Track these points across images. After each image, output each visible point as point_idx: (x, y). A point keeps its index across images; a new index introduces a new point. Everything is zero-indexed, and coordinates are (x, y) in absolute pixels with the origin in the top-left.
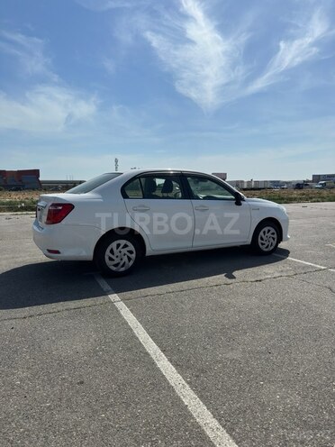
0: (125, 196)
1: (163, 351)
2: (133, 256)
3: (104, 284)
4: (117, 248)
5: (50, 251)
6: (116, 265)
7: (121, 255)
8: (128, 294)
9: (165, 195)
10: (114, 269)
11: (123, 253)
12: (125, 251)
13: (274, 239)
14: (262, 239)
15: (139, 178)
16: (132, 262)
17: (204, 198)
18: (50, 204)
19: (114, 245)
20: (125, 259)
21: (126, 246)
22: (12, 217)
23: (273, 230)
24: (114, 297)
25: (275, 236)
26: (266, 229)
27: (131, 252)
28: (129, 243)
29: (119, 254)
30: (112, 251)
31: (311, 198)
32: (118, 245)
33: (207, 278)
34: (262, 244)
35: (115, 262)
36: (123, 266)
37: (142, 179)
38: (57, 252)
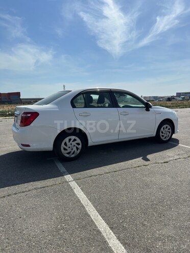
0: (74, 106)
1: (111, 228)
2: (80, 147)
3: (61, 167)
4: (69, 142)
5: (23, 145)
6: (68, 153)
7: (72, 146)
8: (78, 175)
9: (100, 105)
10: (67, 155)
11: (73, 145)
12: (74, 143)
13: (169, 132)
14: (162, 133)
15: (83, 94)
16: (79, 151)
17: (123, 107)
18: (23, 113)
19: (67, 140)
20: (75, 149)
21: (75, 140)
22: (3, 120)
23: (169, 127)
24: (68, 177)
25: (170, 131)
26: (165, 126)
27: (78, 144)
28: (77, 138)
29: (70, 146)
30: (66, 144)
31: (179, 106)
32: (70, 140)
33: (130, 161)
34: (163, 136)
35: (68, 151)
36: (73, 154)
37: (84, 95)
38: (28, 146)
